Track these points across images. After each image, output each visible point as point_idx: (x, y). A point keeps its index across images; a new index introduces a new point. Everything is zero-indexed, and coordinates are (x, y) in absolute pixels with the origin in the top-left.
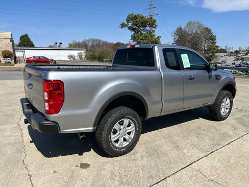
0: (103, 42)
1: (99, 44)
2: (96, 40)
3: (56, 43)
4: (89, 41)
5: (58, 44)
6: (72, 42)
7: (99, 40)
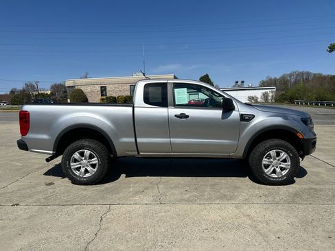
0: (315, 75)
1: (307, 79)
2: (302, 74)
3: (237, 82)
4: (290, 75)
5: (239, 83)
6: (265, 79)
7: (308, 74)
